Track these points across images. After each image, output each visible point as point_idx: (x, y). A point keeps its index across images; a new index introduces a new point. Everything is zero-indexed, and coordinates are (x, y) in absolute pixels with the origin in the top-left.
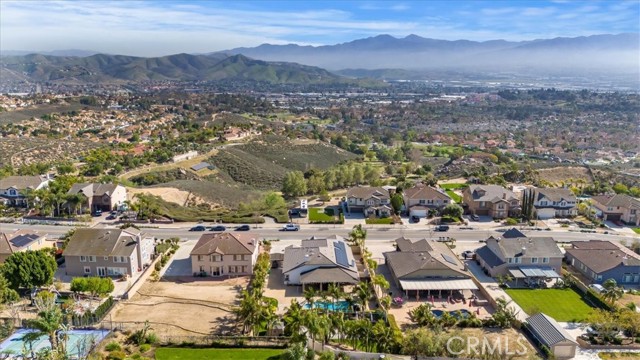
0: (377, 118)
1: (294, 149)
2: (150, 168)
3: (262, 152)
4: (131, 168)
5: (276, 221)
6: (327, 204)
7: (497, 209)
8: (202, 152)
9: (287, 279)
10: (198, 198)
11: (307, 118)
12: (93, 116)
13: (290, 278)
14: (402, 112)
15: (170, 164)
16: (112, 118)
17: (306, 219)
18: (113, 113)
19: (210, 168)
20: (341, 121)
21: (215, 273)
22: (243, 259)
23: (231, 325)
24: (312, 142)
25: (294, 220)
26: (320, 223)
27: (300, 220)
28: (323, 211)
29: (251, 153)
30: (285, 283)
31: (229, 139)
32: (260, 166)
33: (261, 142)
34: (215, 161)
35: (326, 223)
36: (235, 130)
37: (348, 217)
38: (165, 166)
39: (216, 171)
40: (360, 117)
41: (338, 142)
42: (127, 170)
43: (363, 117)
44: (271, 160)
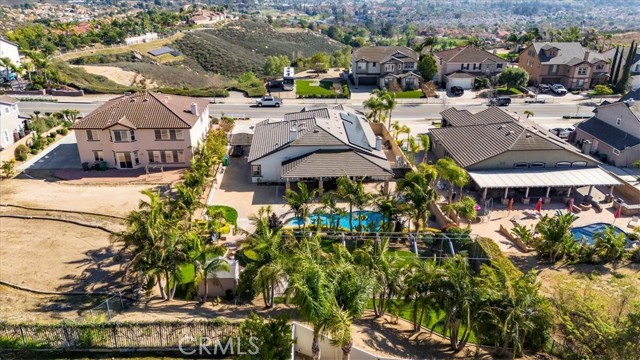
0: (372, 13)
1: (278, 37)
2: (94, 51)
3: (240, 39)
4: (68, 49)
5: (247, 95)
6: (323, 76)
7: (576, 75)
8: (162, 34)
9: (258, 173)
10: (148, 82)
11: (294, 15)
12: (50, 10)
13: (263, 171)
14: (399, 8)
15: (122, 46)
16: (72, 11)
17: (293, 94)
18: (73, 7)
19: (174, 54)
20: (332, 17)
21: (123, 165)
22: (173, 137)
23: (116, 268)
24: (300, 30)
25: (274, 95)
26: (314, 97)
27: (283, 95)
28: (318, 84)
29: (226, 39)
30: (254, 180)
31: (199, 22)
32: (236, 53)
33: (237, 28)
34: (181, 46)
35: (322, 97)
36: (206, 13)
37: (357, 90)
38: (114, 49)
39: (181, 57)
40: (353, 13)
41: (330, 33)
42: (63, 51)
43: (356, 13)
44: (251, 49)
